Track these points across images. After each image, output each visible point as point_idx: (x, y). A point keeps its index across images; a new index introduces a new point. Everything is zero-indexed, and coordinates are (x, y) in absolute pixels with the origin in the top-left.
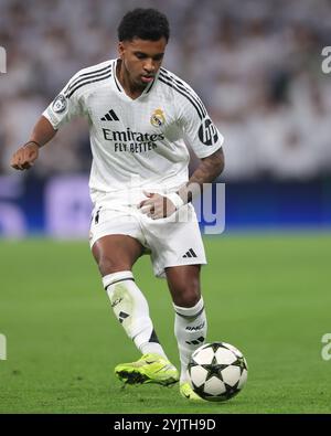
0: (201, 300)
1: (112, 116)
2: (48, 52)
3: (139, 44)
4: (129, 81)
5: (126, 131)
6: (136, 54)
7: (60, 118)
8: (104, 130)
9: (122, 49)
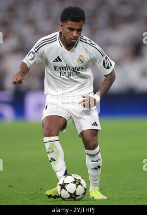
0: (98, 147)
1: (58, 59)
2: (26, 31)
3: (70, 24)
4: (66, 42)
5: (65, 66)
6: (69, 28)
7: (32, 62)
8: (55, 67)
9: (62, 26)
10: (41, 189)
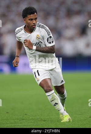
9: (25, 20)
10: (26, 114)
